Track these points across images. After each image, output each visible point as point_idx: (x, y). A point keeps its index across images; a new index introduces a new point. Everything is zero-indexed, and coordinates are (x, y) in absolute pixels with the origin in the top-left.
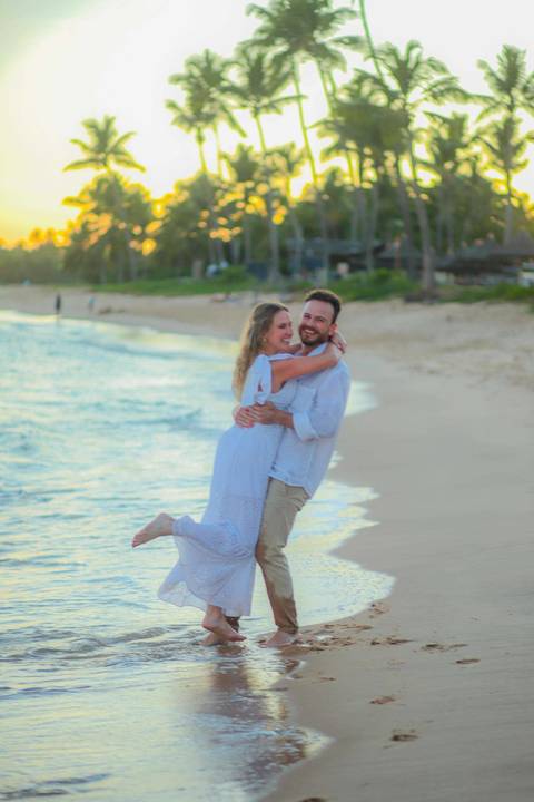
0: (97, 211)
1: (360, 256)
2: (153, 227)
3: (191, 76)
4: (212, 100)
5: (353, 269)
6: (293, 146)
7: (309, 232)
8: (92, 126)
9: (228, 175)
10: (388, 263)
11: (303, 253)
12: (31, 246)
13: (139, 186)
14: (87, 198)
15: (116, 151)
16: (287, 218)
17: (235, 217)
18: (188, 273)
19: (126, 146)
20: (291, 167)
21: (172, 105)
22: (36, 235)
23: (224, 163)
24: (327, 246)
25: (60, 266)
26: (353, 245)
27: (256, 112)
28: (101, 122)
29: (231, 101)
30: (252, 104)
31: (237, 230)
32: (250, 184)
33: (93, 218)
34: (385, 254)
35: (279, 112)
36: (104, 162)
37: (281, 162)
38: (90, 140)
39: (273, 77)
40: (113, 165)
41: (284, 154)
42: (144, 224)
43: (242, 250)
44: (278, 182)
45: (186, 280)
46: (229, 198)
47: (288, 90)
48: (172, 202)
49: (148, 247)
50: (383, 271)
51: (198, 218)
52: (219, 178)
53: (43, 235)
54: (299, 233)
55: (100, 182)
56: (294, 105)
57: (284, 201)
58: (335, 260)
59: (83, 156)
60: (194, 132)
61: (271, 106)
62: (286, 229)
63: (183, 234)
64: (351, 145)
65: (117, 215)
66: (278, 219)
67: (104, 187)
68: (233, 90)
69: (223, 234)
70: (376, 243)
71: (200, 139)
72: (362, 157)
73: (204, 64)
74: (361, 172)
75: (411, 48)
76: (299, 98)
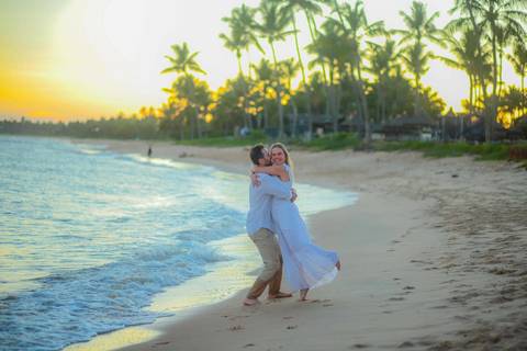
0: (179, 97)
1: (330, 124)
2: (212, 107)
3: (234, 19)
4: (246, 33)
5: (325, 131)
6: (292, 60)
7: (301, 110)
8: (177, 48)
9: (255, 77)
10: (346, 128)
11: (298, 122)
12: (140, 117)
13: (204, 83)
14: (174, 89)
15: (190, 62)
16: (289, 101)
17: (259, 100)
18: (232, 134)
19: (195, 59)
20: (291, 72)
21: (223, 36)
22: (143, 110)
23: (252, 70)
24: (310, 118)
25: (158, 129)
26: (327, 118)
27: (271, 40)
28: (181, 46)
29: (257, 33)
30: (268, 35)
31: (260, 109)
32: (267, 82)
33: (177, 101)
34: (344, 123)
35: (284, 40)
36: (184, 69)
37: (285, 69)
38: (175, 56)
39: (281, 21)
40: (189, 71)
41: (288, 64)
42: (206, 105)
43: (263, 121)
44: (283, 81)
45: (230, 138)
46: (255, 90)
47: (289, 27)
48: (222, 92)
49: (209, 118)
50: (344, 133)
51: (238, 102)
52: (250, 79)
53: (148, 110)
54: (295, 110)
55: (180, 80)
56: (292, 35)
57: (287, 91)
58: (316, 126)
59: (172, 65)
60: (235, 51)
61: (280, 37)
62: (288, 108)
63: (229, 111)
64: (326, 59)
65: (190, 99)
66: (284, 102)
67: (184, 82)
68: (257, 27)
69: (252, 111)
70: (340, 116)
71: (239, 55)
72: (332, 66)
73: (241, 12)
74: (332, 74)
75: (358, 4)
76: (295, 32)
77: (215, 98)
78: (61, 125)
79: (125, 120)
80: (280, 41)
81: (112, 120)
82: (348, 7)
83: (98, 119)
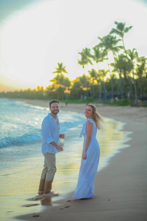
0: (57, 83)
1: (120, 95)
2: (71, 87)
3: (82, 53)
4: (87, 58)
6: (104, 70)
9: (89, 76)
11: (107, 94)
12: (37, 90)
14: (55, 80)
15: (64, 70)
20: (104, 75)
22: (38, 88)
27: (97, 62)
28: (60, 63)
29: (91, 59)
30: (96, 60)
32: (95, 78)
33: (56, 85)
34: (126, 96)
36: (60, 72)
37: (102, 73)
40: (63, 73)
42: (69, 86)
44: (101, 78)
47: (105, 57)
50: (125, 99)
53: (40, 88)
55: (58, 76)
56: (106, 60)
59: (56, 70)
60: (82, 65)
64: (119, 70)
69: (85, 89)
70: (124, 92)
71: (83, 67)
72: (121, 72)
73: (85, 50)
74: (120, 75)
75: (134, 49)
76: (107, 59)
77: (72, 84)
78: (3, 93)
79: (31, 92)
80: (101, 62)
81: (25, 91)
82: (130, 51)
83: (19, 91)
